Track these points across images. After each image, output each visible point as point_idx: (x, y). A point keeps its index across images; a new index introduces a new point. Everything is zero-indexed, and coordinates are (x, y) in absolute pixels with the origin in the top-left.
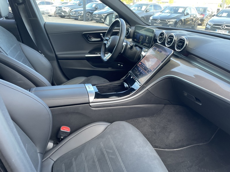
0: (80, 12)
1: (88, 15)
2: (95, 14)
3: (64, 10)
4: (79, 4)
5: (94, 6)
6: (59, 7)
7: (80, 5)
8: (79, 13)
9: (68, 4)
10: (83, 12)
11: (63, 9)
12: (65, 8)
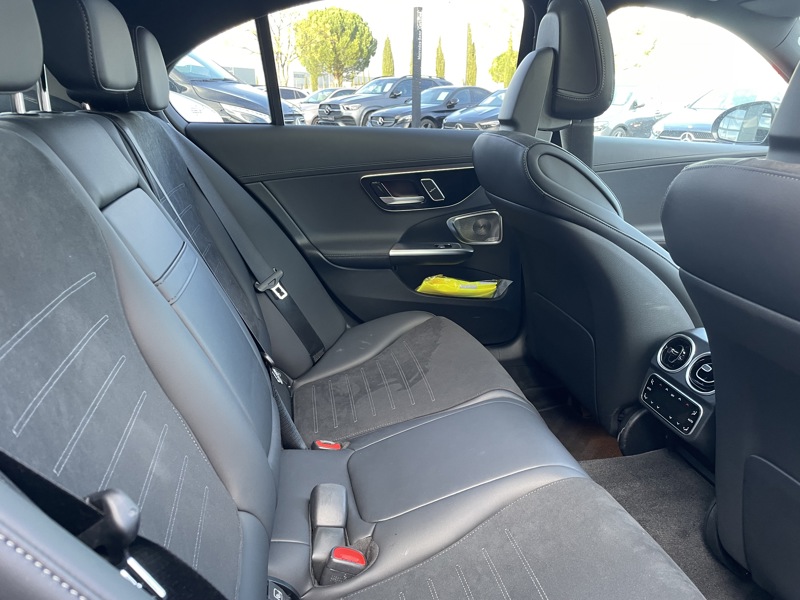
0: (401, 119)
1: (426, 126)
2: (453, 124)
3: (345, 113)
4: (392, 93)
5: (443, 96)
6: (329, 105)
7: (395, 97)
8: (396, 121)
9: (356, 93)
10: (409, 118)
11: (342, 110)
12: (350, 107)
